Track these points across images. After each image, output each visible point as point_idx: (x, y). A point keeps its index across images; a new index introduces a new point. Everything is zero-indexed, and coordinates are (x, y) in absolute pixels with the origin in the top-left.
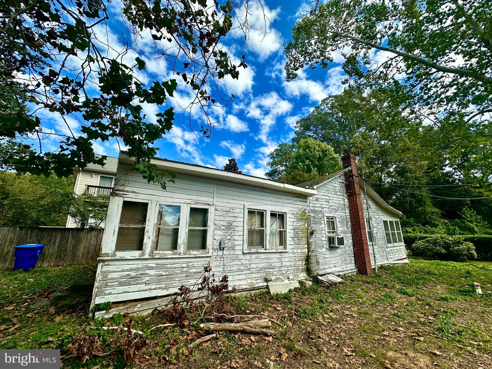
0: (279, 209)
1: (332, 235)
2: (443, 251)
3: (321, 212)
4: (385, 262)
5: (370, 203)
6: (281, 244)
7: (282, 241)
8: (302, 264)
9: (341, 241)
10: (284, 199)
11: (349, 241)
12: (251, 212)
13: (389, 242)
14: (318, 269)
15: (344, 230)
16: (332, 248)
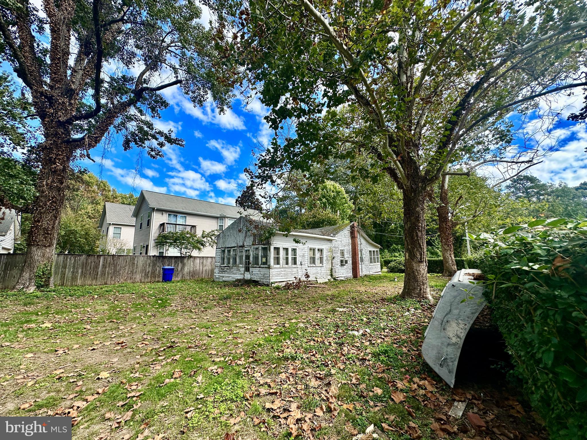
0: (320, 247)
1: (342, 259)
2: (403, 268)
3: (337, 247)
4: (368, 273)
5: (363, 241)
6: (321, 263)
7: (321, 262)
8: (329, 272)
9: (346, 262)
10: (323, 242)
11: (350, 262)
12: (310, 249)
13: (371, 262)
14: (336, 275)
15: (348, 256)
16: (342, 265)
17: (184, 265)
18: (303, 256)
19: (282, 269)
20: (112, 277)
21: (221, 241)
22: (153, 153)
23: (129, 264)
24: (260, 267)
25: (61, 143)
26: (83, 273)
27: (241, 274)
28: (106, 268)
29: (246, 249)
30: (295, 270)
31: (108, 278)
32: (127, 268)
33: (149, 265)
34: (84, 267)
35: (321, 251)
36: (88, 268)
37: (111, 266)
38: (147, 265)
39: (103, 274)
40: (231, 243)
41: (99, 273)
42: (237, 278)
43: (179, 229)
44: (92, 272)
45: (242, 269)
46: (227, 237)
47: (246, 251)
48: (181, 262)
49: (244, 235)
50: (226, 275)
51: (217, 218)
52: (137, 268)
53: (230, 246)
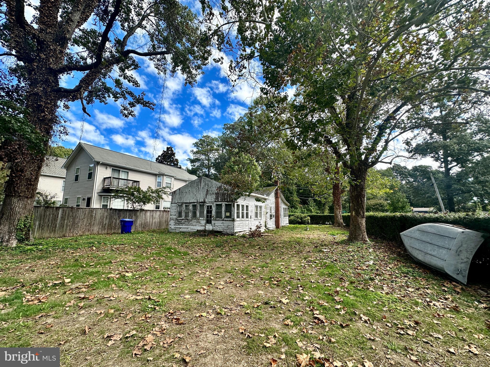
1: (271, 214)
3: (269, 205)
4: (284, 225)
5: (282, 201)
6: (261, 217)
8: (265, 224)
9: (273, 216)
12: (256, 207)
13: (285, 216)
14: (268, 226)
15: (273, 212)
16: (271, 218)
17: (137, 217)
18: (252, 211)
19: (241, 222)
20: (70, 230)
21: (177, 196)
22: (126, 112)
23: (88, 216)
24: (223, 220)
25: (50, 92)
26: (41, 225)
27: (202, 226)
28: (64, 220)
29: (207, 205)
30: (247, 222)
31: (66, 229)
32: (85, 220)
33: (106, 218)
34: (42, 219)
35: (261, 207)
36: (47, 220)
37: (70, 218)
38: (104, 218)
39: (62, 226)
40: (190, 198)
41: (58, 226)
42: (197, 229)
43: (121, 183)
44: (50, 225)
45: (203, 222)
46: (184, 194)
47: (208, 206)
48: (135, 215)
49: (205, 193)
50: (184, 227)
51: (155, 175)
52: (95, 220)
53: (189, 202)
